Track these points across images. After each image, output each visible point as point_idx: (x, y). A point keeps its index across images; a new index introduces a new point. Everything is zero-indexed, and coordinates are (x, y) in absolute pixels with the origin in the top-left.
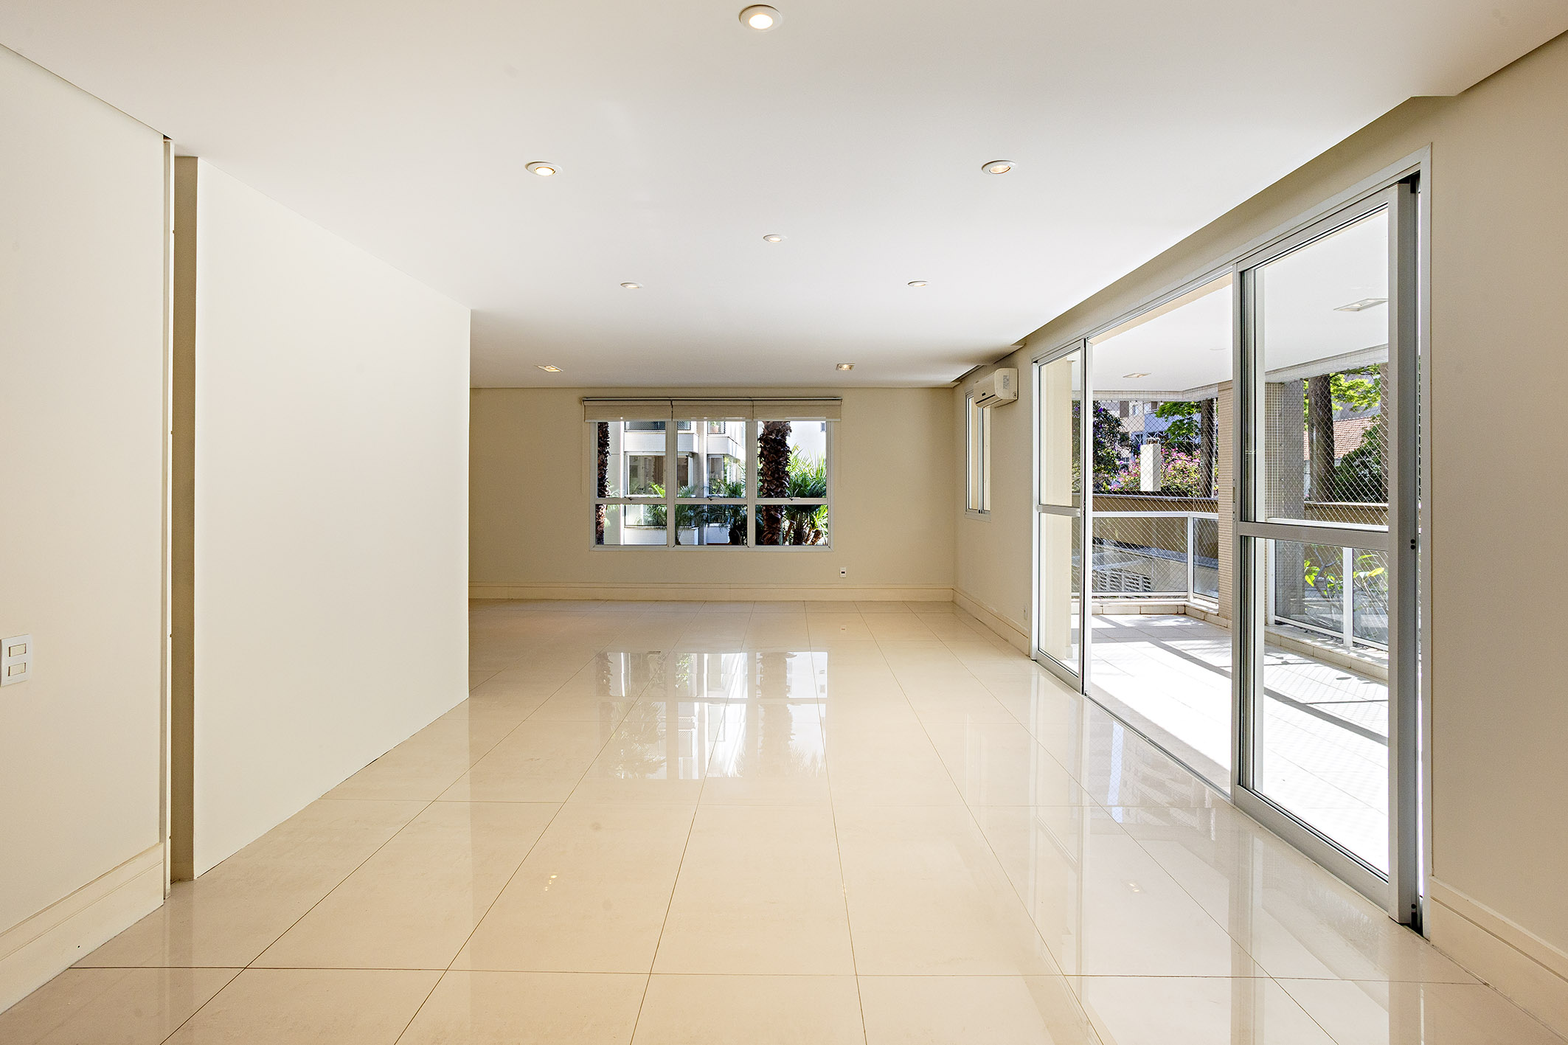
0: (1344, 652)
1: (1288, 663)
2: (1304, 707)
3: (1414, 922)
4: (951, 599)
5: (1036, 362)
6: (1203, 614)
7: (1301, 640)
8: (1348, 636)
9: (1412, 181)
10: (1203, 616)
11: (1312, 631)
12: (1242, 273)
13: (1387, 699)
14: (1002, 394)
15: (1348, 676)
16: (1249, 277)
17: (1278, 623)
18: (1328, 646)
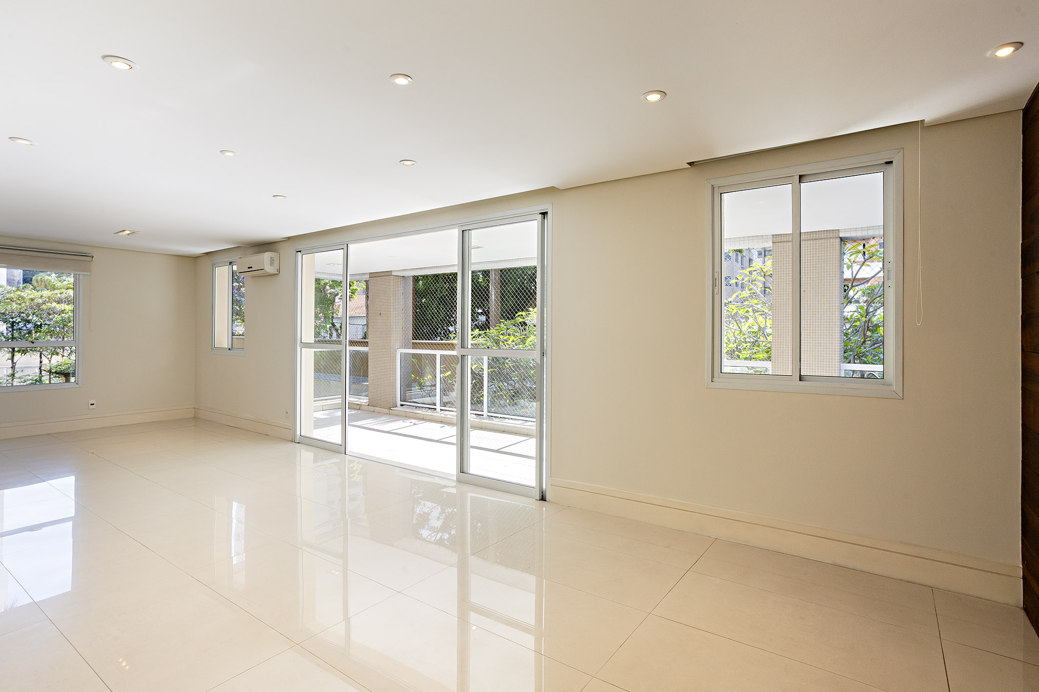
0: (439, 415)
1: (416, 424)
2: (438, 441)
3: (543, 498)
4: (193, 416)
5: (300, 251)
6: (359, 406)
7: (416, 412)
8: (438, 407)
9: (544, 214)
10: (359, 407)
11: (419, 407)
12: (463, 231)
13: (456, 434)
14: (269, 269)
15: (444, 425)
16: (466, 233)
17: (402, 405)
18: (430, 413)
